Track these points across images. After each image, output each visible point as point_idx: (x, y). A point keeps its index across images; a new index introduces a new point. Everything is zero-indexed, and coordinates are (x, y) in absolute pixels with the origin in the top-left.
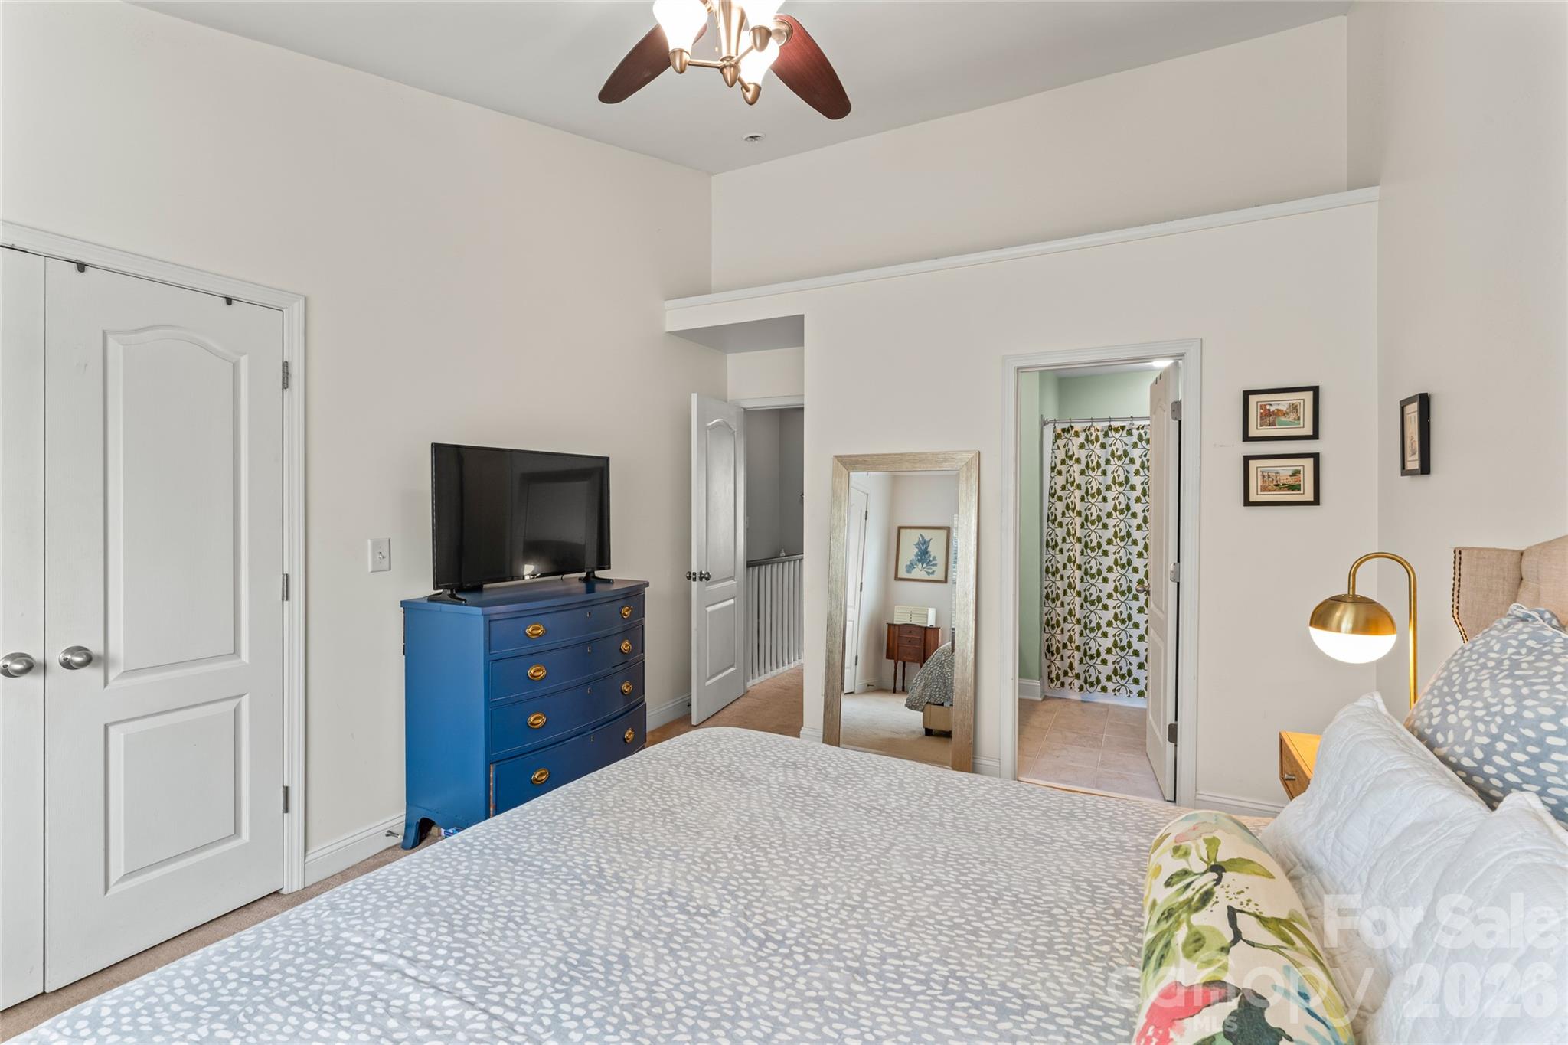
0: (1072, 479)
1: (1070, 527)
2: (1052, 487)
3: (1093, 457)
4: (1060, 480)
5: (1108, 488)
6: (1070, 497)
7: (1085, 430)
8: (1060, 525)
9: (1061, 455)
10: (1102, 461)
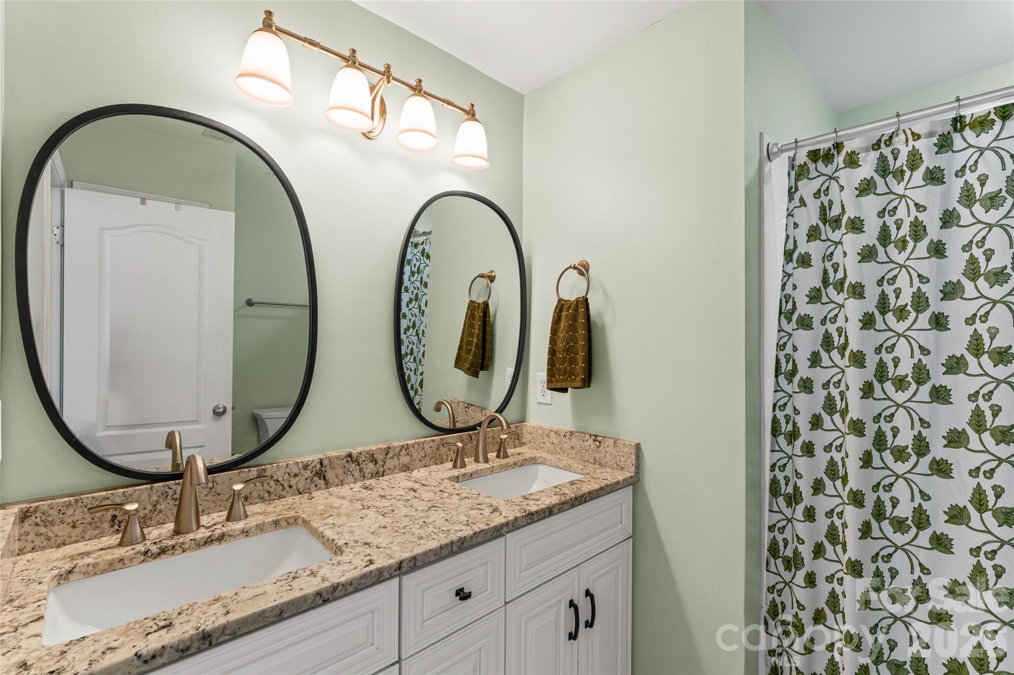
0: (840, 275)
1: (835, 392)
2: (787, 298)
3: (901, 213)
4: (809, 278)
5: (951, 291)
6: (834, 319)
7: (876, 146)
8: (807, 386)
9: (809, 216)
10: (931, 220)
